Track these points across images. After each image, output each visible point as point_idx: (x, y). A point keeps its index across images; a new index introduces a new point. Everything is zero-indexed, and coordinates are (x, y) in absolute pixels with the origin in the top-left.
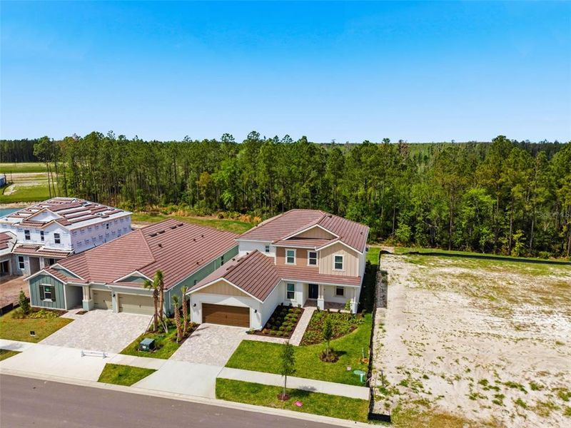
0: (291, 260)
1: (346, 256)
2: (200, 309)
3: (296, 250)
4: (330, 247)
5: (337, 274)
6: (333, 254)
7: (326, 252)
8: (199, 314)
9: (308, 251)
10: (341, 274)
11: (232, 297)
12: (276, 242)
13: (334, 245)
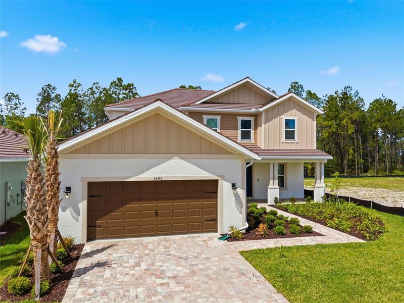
1: (300, 119)
2: (83, 200)
3: (220, 117)
4: (278, 105)
5: (288, 147)
6: (282, 117)
7: (272, 114)
8: (78, 214)
9: (238, 117)
10: (293, 147)
11: (176, 158)
12: (189, 105)
13: (283, 102)
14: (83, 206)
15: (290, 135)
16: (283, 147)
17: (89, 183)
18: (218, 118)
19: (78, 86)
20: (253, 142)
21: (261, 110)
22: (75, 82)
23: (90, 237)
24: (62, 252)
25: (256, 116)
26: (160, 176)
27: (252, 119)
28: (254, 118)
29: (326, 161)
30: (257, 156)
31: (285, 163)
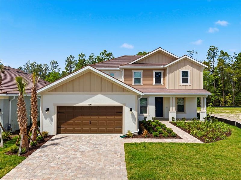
0: (138, 81)
1: (192, 71)
2: (54, 114)
3: (142, 71)
4: (177, 63)
5: (184, 88)
6: (180, 70)
7: (174, 68)
8: (52, 121)
9: (153, 71)
10: (187, 88)
11: (100, 94)
12: (124, 65)
13: (181, 61)
14: (54, 117)
15: (185, 81)
16: (180, 88)
17: (58, 106)
18: (141, 72)
19: (84, 56)
20: (163, 85)
21: (166, 66)
22: (82, 54)
23: (58, 132)
24: (40, 138)
25: (164, 70)
26: (91, 103)
27: (162, 72)
28: (163, 71)
29: (207, 96)
30: (142, 93)
31: (184, 97)
